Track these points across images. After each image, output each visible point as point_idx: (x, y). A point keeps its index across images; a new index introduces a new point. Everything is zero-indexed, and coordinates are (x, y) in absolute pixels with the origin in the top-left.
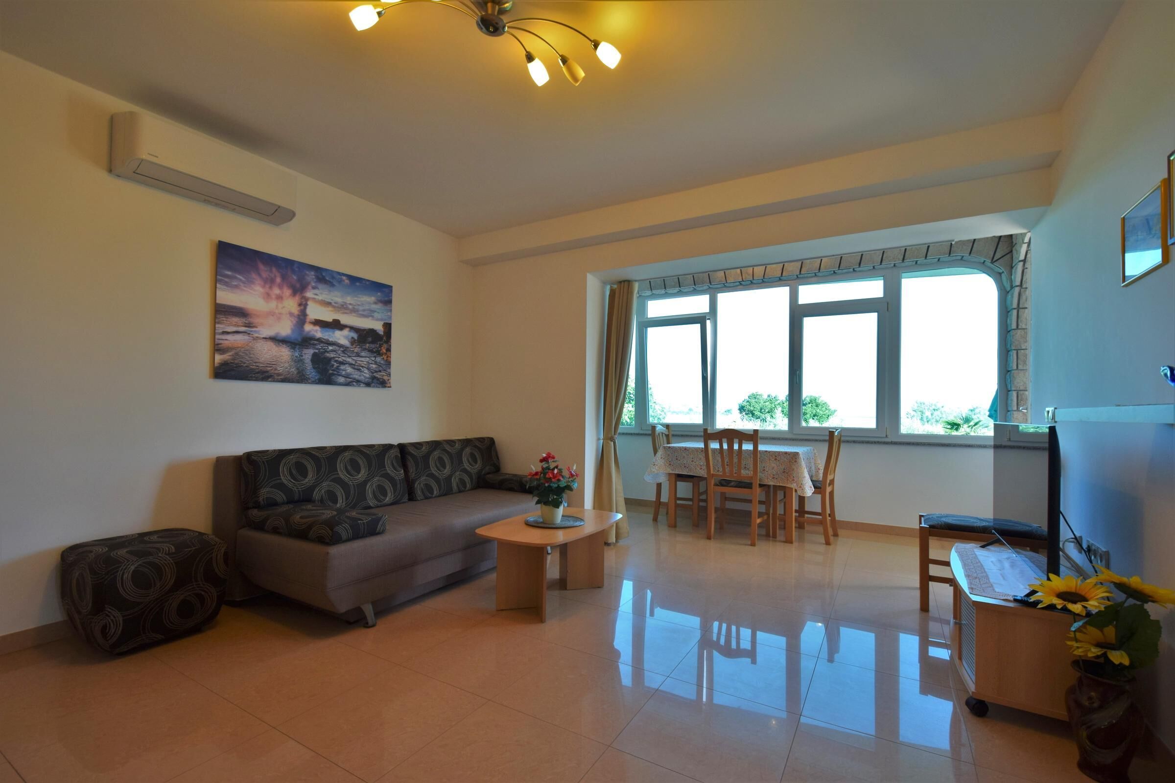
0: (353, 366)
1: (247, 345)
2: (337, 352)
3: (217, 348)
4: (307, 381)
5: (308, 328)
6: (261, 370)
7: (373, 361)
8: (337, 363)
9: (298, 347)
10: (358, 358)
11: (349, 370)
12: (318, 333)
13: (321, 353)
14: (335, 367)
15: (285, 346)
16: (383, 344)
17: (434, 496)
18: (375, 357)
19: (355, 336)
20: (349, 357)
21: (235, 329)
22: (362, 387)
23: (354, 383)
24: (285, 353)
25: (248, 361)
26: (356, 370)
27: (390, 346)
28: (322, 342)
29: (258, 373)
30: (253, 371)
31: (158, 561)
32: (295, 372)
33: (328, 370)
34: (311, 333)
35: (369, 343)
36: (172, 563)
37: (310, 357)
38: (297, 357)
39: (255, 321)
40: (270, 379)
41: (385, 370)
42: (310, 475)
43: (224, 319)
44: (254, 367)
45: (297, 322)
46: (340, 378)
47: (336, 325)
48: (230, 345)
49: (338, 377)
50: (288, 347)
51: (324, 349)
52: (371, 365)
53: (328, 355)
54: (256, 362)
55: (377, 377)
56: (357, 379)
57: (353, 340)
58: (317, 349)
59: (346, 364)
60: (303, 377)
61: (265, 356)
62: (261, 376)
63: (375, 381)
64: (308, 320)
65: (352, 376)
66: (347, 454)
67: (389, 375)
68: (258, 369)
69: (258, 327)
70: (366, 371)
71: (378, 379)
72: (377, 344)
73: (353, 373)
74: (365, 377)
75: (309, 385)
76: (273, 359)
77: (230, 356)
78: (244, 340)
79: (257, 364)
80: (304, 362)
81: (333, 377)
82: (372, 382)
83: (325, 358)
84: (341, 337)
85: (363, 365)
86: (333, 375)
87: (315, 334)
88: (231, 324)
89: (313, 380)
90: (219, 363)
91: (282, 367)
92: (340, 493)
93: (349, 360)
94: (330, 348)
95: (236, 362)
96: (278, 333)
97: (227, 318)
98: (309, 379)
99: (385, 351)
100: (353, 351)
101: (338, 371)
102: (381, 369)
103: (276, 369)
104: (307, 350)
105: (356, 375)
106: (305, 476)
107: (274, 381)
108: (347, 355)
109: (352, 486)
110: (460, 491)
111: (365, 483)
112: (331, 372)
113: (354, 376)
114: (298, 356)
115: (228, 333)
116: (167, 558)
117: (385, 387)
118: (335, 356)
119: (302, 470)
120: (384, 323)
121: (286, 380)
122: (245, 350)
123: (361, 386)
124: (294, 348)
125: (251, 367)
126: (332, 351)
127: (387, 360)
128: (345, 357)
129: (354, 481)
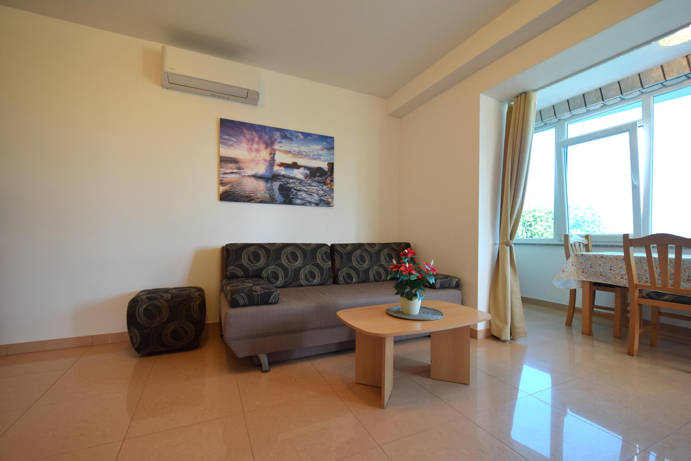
0: (307, 192)
1: (238, 180)
2: (295, 184)
3: (222, 183)
4: (276, 202)
5: (276, 168)
6: (247, 195)
7: (321, 189)
8: (296, 191)
9: (269, 181)
10: (310, 187)
11: (304, 195)
12: (282, 171)
13: (285, 184)
14: (294, 193)
15: (261, 180)
16: (328, 177)
17: (353, 282)
18: (322, 186)
19: (308, 172)
20: (304, 186)
21: (231, 171)
22: (313, 206)
23: (307, 204)
24: (261, 185)
25: (239, 190)
26: (309, 195)
27: (333, 178)
28: (285, 177)
29: (245, 197)
30: (242, 196)
31: (159, 304)
32: (268, 197)
33: (290, 195)
34: (278, 172)
35: (318, 177)
36: (166, 306)
37: (278, 187)
38: (269, 187)
39: (242, 165)
40: (252, 201)
41: (330, 195)
42: (262, 261)
43: (225, 165)
44: (242, 194)
45: (269, 165)
46: (298, 200)
47: (295, 166)
48: (228, 181)
49: (296, 199)
50: (264, 181)
51: (287, 182)
52: (319, 191)
53: (289, 185)
54: (244, 191)
55: (324, 200)
56: (310, 201)
57: (306, 175)
58: (282, 182)
59: (302, 191)
60: (273, 200)
61: (249, 187)
62: (247, 199)
63: (322, 202)
64: (276, 163)
65: (306, 199)
66: (289, 249)
67: (333, 198)
68: (245, 195)
69: (245, 169)
70: (316, 195)
71: (324, 201)
72: (323, 177)
73: (306, 197)
74: (315, 199)
75: (277, 205)
76: (254, 189)
77: (229, 187)
78: (236, 177)
79: (245, 192)
80: (274, 190)
81: (293, 200)
82: (320, 203)
83: (288, 188)
84: (298, 174)
85: (313, 191)
86: (293, 198)
87: (281, 172)
88: (230, 168)
89: (280, 201)
90: (222, 192)
91: (260, 194)
92: (281, 274)
93: (304, 188)
94: (291, 181)
95: (232, 191)
96: (257, 173)
97: (226, 164)
98: (277, 201)
99: (329, 182)
100: (307, 182)
101: (296, 196)
102: (326, 194)
103: (256, 195)
104: (275, 182)
105: (309, 198)
106: (258, 261)
107: (255, 202)
108: (302, 185)
109: (290, 270)
110: (376, 281)
111: (300, 269)
112: (291, 196)
113: (307, 199)
114: (270, 187)
115: (227, 173)
116: (164, 303)
117: (329, 206)
118: (294, 186)
119: (257, 257)
120: (329, 163)
121: (261, 202)
122: (237, 184)
123: (312, 205)
124: (267, 182)
125: (241, 194)
126: (292, 183)
127: (330, 188)
128: (301, 186)
129: (292, 266)
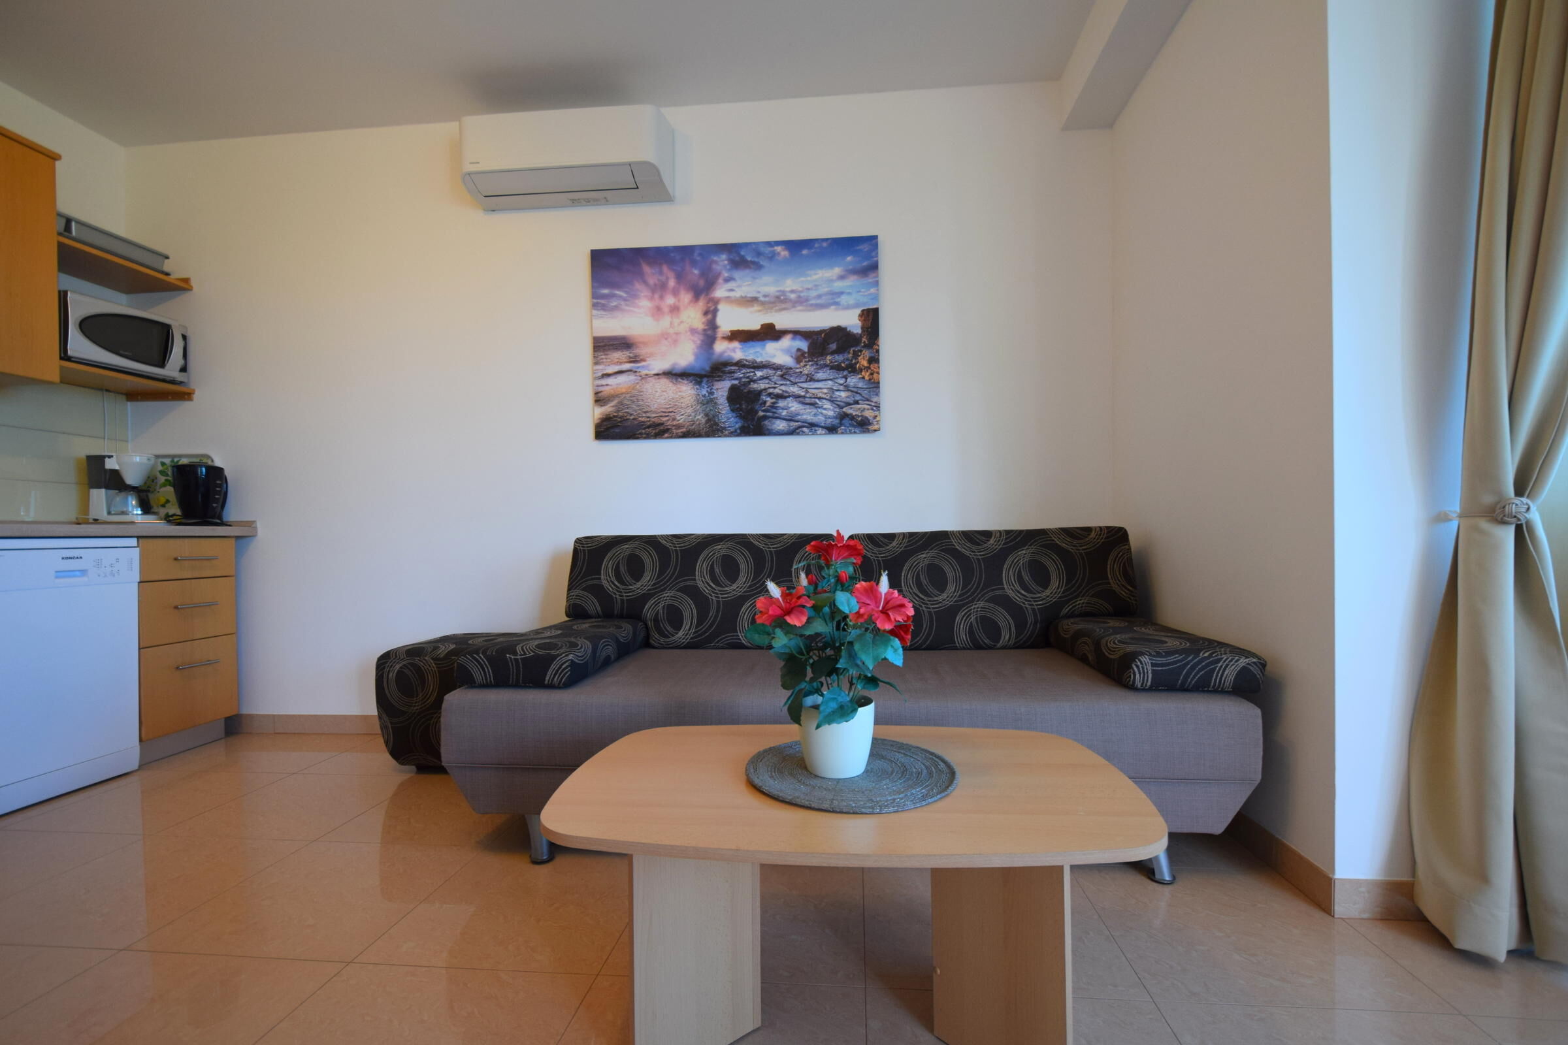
0: (801, 399)
1: (633, 389)
2: (770, 380)
4: (722, 432)
5: (721, 347)
6: (654, 422)
7: (841, 385)
8: (772, 398)
9: (705, 380)
10: (811, 383)
11: (794, 406)
12: (737, 352)
13: (744, 385)
14: (768, 404)
15: (685, 382)
16: (861, 351)
18: (846, 377)
19: (804, 345)
20: (794, 384)
21: (617, 368)
22: (820, 434)
23: (805, 429)
24: (687, 392)
25: (636, 411)
26: (808, 406)
27: (878, 351)
28: (744, 366)
29: (649, 427)
30: (643, 425)
32: (704, 421)
33: (757, 412)
34: (726, 354)
35: (833, 353)
37: (726, 394)
38: (704, 396)
39: (642, 351)
40: (666, 435)
41: (868, 400)
42: (646, 577)
43: (603, 357)
44: (643, 419)
45: (702, 341)
46: (778, 422)
47: (769, 333)
48: (612, 392)
49: (774, 420)
50: (691, 382)
51: (748, 377)
52: (837, 393)
53: (754, 386)
54: (645, 412)
55: (851, 414)
56: (810, 421)
57: (799, 353)
58: (736, 379)
59: (789, 397)
60: (714, 427)
61: (658, 401)
62: (654, 432)
63: (846, 421)
64: (720, 334)
65: (799, 417)
66: (720, 548)
67: (877, 407)
68: (649, 421)
69: (648, 359)
70: (827, 405)
71: (852, 418)
72: (849, 353)
73: (801, 412)
74: (826, 417)
75: (725, 439)
76: (670, 404)
77: (613, 406)
78: (629, 381)
79: (648, 415)
80: (716, 403)
81: (766, 422)
82: (841, 424)
83: (750, 392)
84: (778, 353)
85: (820, 395)
86: (765, 418)
87: (733, 355)
89: (732, 429)
90: (599, 419)
91: (682, 415)
92: (689, 611)
93: (794, 390)
94: (759, 374)
95: (620, 414)
96: (675, 364)
97: (607, 354)
98: (725, 428)
99: (865, 363)
100: (801, 372)
101: (774, 410)
102: (858, 398)
103: (674, 419)
104: (719, 383)
105: (808, 414)
106: (639, 578)
107: (671, 437)
108: (790, 381)
109: (715, 604)
112: (761, 414)
113: (805, 417)
114: (707, 395)
115: (608, 375)
116: (433, 664)
117: (868, 431)
118: (767, 386)
119: (635, 567)
120: (863, 311)
122: (631, 397)
123: (819, 432)
124: (699, 383)
125: (640, 419)
126: (762, 378)
127: (870, 380)
128: (786, 385)
129: (721, 594)
